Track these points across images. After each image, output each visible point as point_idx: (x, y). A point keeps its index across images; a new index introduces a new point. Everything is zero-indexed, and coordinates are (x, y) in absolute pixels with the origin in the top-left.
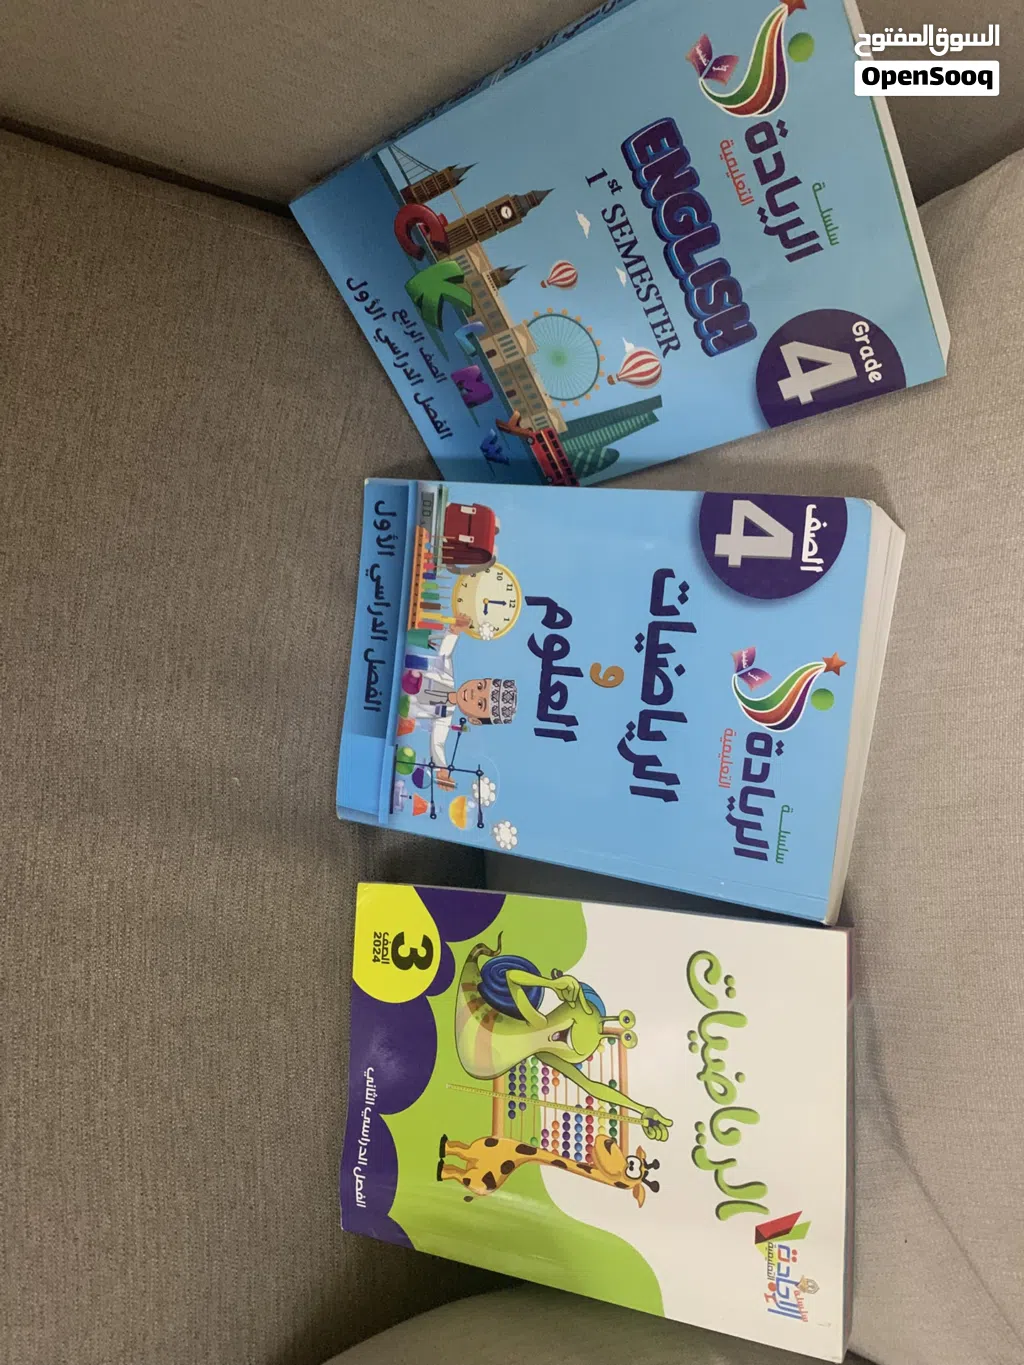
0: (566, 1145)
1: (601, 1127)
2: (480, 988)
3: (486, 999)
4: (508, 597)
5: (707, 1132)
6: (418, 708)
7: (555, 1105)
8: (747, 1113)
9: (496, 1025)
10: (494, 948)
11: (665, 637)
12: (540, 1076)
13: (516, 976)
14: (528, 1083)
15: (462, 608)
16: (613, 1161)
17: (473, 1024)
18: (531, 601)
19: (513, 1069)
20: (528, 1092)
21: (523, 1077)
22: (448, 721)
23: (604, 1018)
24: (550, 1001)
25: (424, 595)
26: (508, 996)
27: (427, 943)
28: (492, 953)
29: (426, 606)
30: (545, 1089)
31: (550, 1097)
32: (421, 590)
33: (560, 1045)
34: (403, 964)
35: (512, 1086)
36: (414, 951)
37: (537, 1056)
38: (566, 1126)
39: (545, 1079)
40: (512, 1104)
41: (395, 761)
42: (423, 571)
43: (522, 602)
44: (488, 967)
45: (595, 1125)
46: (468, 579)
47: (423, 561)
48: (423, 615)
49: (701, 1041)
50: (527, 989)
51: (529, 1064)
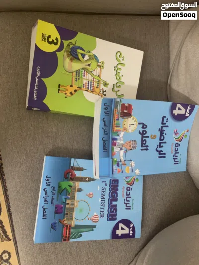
0: (88, 87)
1: (95, 84)
2: (70, 52)
3: (71, 55)
4: (135, 123)
5: (115, 86)
6: (116, 149)
7: (86, 79)
8: (123, 82)
9: (74, 61)
10: (74, 43)
11: (164, 128)
12: (83, 73)
13: (79, 51)
14: (80, 74)
15: (125, 126)
16: (97, 91)
17: (67, 60)
18: (139, 124)
19: (77, 71)
20: (80, 76)
21: (79, 73)
22: (123, 150)
23: (98, 62)
24: (86, 57)
25: (116, 124)
26: (77, 55)
27: (57, 39)
28: (73, 45)
29: (117, 127)
30: (84, 76)
31: (85, 77)
32: (116, 123)
33: (88, 67)
34: (50, 43)
35: (76, 74)
36: (53, 40)
37: (83, 68)
38: (88, 83)
39: (84, 74)
40: (76, 78)
41: (113, 162)
42: (116, 119)
43: (138, 124)
44: (72, 47)
45: (94, 83)
46: (126, 120)
47: (116, 116)
48: (116, 129)
49: (117, 68)
50: (82, 54)
51: (81, 70)
